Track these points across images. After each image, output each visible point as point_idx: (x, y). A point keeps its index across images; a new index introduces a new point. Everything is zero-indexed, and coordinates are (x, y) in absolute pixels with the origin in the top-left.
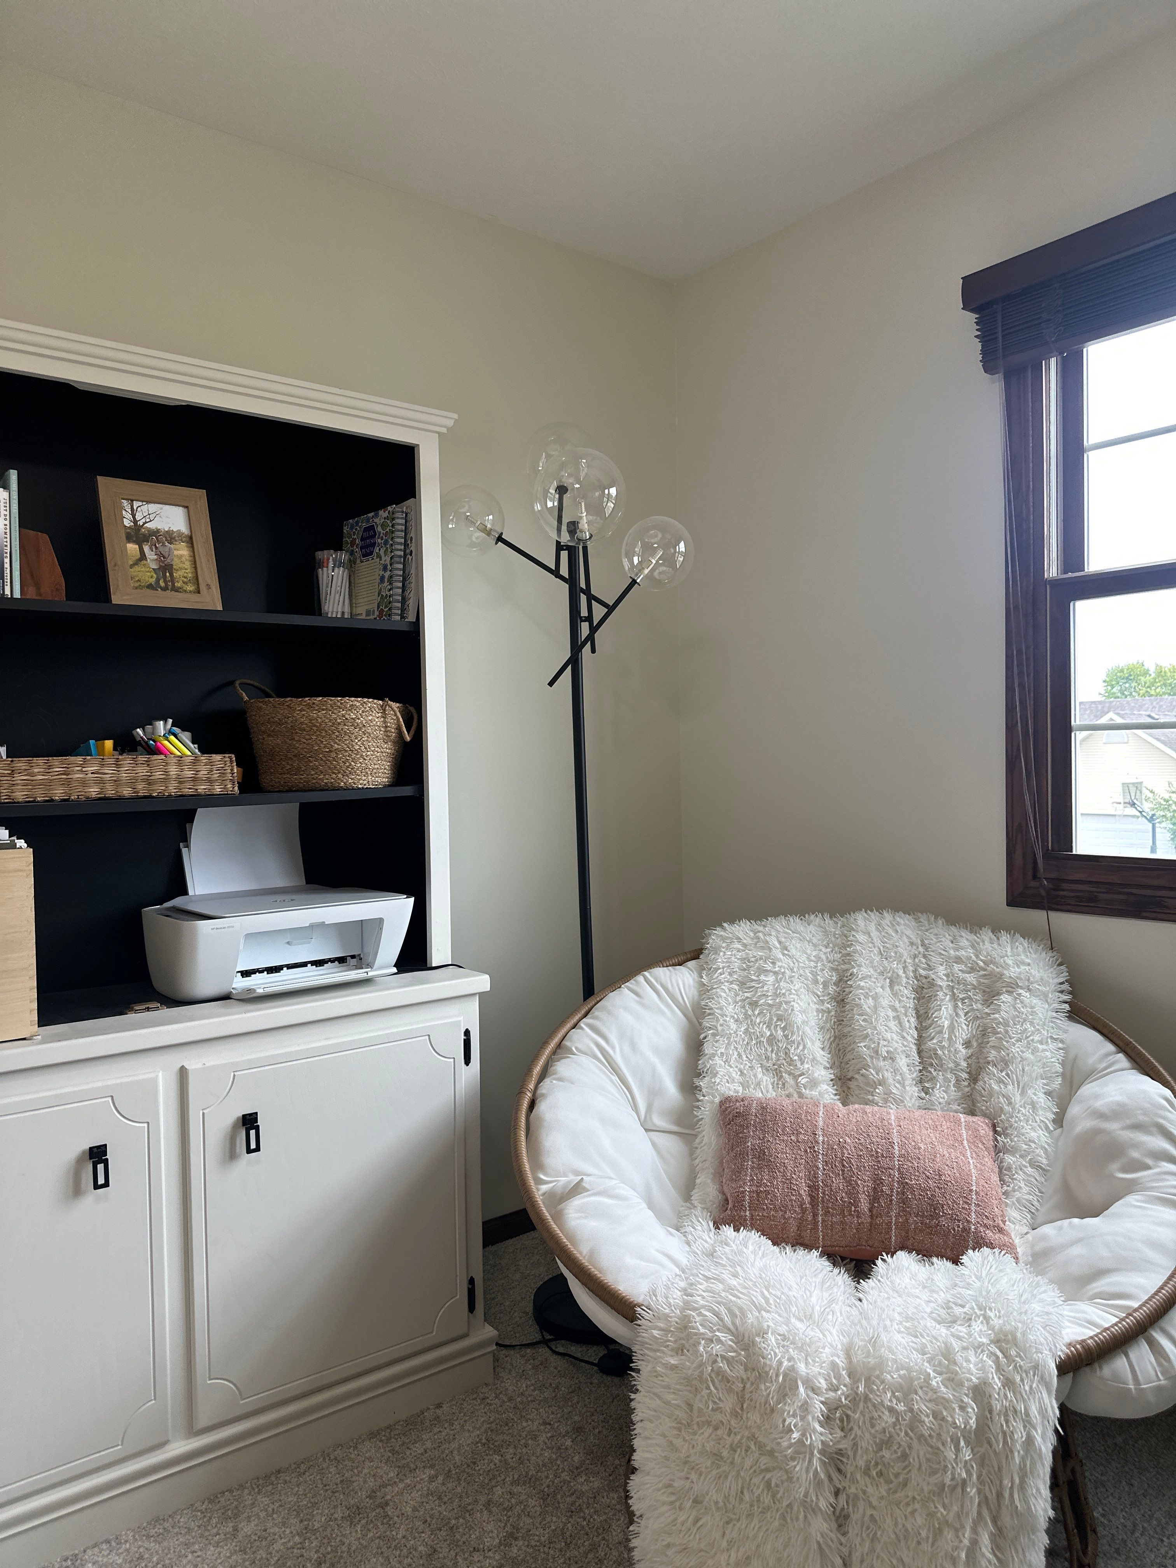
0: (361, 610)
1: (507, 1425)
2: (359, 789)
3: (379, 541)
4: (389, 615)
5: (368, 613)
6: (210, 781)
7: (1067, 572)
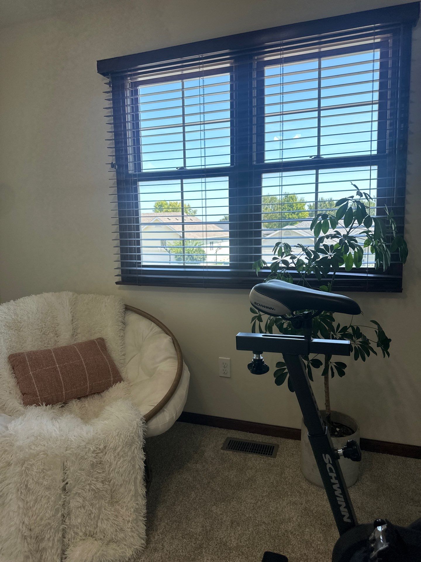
7: (135, 172)
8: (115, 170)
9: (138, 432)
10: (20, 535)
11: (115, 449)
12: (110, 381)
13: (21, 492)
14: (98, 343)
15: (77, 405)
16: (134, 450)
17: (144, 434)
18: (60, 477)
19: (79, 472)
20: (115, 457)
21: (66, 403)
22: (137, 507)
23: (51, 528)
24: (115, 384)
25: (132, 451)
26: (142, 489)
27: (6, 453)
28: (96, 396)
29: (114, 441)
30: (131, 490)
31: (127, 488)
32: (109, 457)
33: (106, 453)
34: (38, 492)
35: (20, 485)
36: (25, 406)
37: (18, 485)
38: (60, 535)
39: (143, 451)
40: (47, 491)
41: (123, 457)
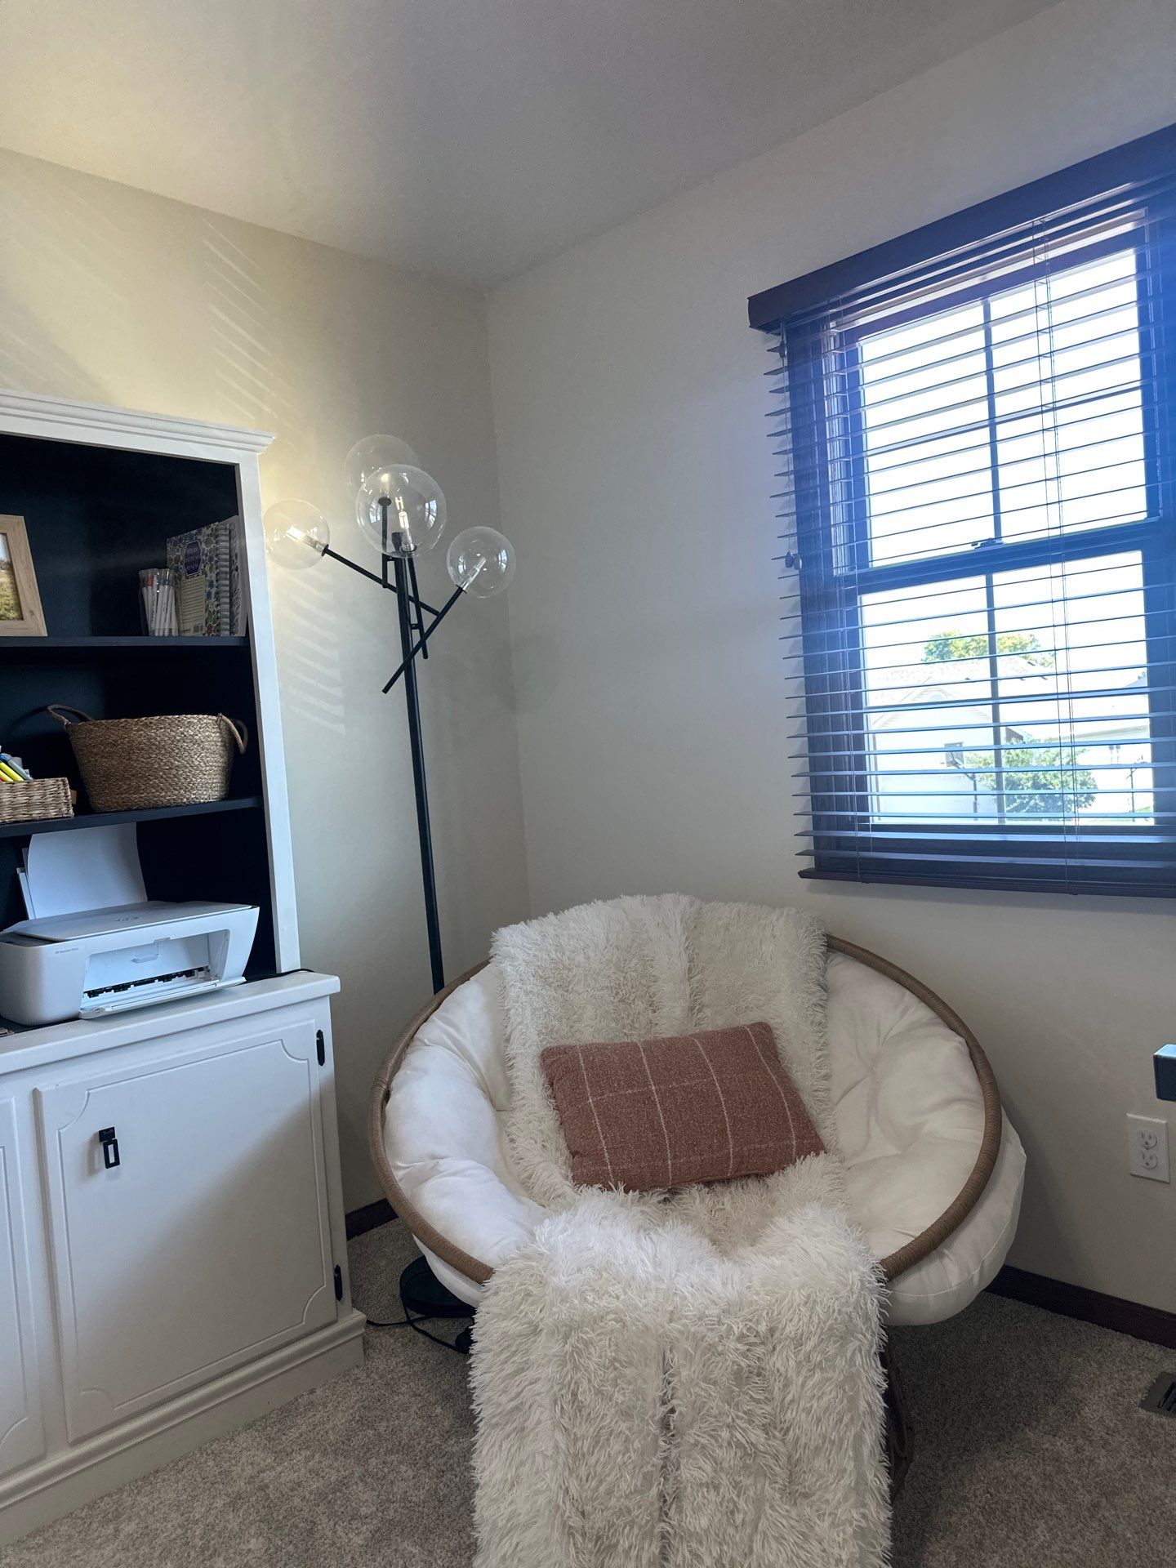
0: (190, 626)
1: (379, 1400)
2: (200, 803)
3: (204, 557)
4: (218, 631)
5: (196, 629)
6: (44, 805)
7: (852, 569)
8: (797, 572)
9: (866, 1304)
10: (558, 1522)
11: (799, 1343)
12: (789, 1147)
13: (562, 1408)
14: (755, 1036)
15: (702, 1201)
16: (854, 1353)
17: (881, 1313)
18: (653, 1391)
19: (703, 1385)
20: (799, 1364)
21: (676, 1193)
22: (864, 1524)
23: (632, 1524)
24: (802, 1157)
25: (848, 1355)
26: (879, 1475)
27: (530, 1300)
28: (752, 1184)
29: (796, 1319)
30: (845, 1470)
31: (835, 1462)
32: (781, 1361)
33: (774, 1348)
34: (602, 1418)
35: (561, 1390)
36: (576, 1185)
37: (556, 1388)
38: (655, 1549)
39: (879, 1363)
40: (624, 1421)
41: (822, 1369)
